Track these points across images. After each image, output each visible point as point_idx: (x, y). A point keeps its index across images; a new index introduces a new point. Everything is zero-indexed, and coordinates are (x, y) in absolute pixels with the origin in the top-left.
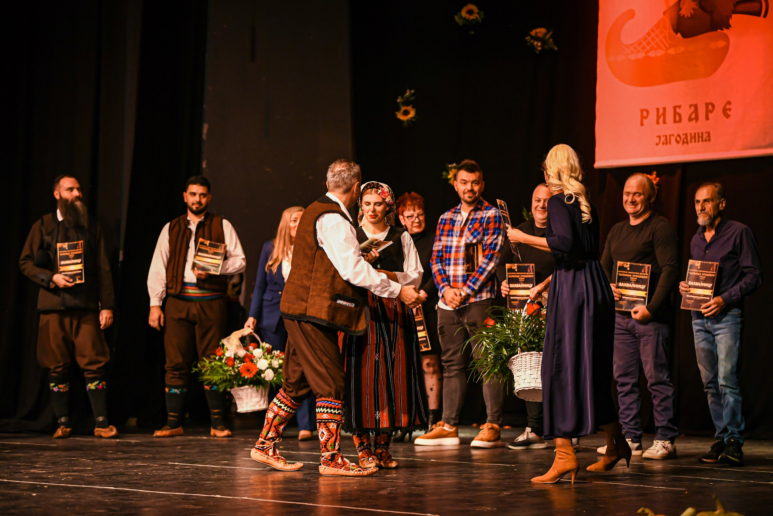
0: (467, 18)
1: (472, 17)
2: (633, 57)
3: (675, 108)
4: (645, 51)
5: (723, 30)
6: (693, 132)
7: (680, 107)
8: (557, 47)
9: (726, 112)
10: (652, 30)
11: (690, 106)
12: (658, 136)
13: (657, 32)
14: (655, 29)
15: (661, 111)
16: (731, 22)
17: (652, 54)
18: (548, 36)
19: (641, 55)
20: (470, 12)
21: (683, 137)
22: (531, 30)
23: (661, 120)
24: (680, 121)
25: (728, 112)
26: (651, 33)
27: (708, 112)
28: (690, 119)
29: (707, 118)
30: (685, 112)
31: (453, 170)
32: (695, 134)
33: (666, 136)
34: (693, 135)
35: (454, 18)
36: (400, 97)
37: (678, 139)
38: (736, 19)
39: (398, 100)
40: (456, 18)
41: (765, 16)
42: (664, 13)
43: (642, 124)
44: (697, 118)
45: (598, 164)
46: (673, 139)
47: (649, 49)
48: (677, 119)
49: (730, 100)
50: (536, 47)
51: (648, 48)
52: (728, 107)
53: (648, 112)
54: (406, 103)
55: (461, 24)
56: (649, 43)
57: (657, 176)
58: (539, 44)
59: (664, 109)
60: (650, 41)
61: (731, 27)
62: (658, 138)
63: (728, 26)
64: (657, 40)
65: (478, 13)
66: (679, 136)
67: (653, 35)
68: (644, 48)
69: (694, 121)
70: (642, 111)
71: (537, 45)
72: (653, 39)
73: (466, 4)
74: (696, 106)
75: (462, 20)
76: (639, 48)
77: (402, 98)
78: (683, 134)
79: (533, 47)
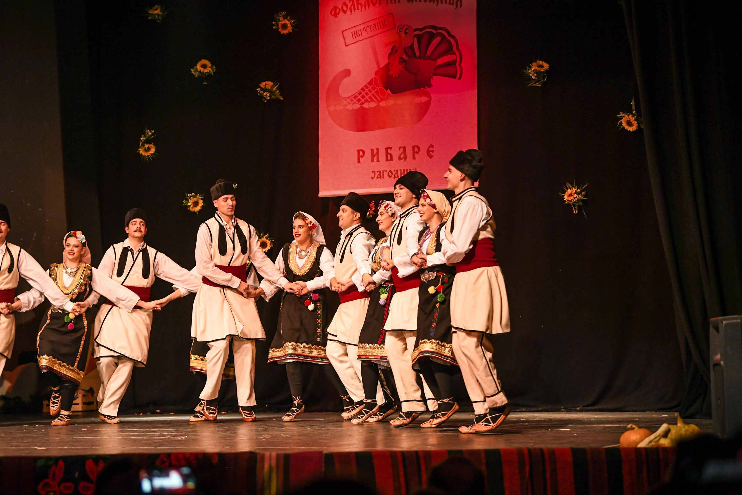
0: (202, 72)
1: (206, 71)
2: (350, 107)
3: (387, 149)
4: (360, 103)
5: (426, 88)
6: (402, 169)
7: (391, 148)
8: (282, 97)
9: (430, 154)
10: (366, 86)
11: (400, 148)
12: (372, 172)
13: (370, 88)
14: (368, 85)
15: (375, 152)
16: (432, 82)
17: (366, 106)
18: (274, 89)
19: (357, 106)
20: (204, 66)
21: (394, 173)
22: (260, 83)
23: (375, 159)
24: (391, 159)
25: (431, 153)
26: (365, 88)
27: (414, 153)
28: (400, 159)
29: (414, 158)
30: (396, 153)
31: (192, 198)
32: (404, 170)
33: (380, 172)
34: (402, 171)
35: (191, 71)
36: (142, 136)
37: (390, 174)
38: (435, 80)
39: (142, 139)
40: (192, 71)
41: (460, 78)
42: (376, 73)
43: (359, 162)
44: (405, 158)
45: (322, 194)
46: (386, 174)
47: (364, 102)
48: (389, 158)
49: (433, 144)
50: (265, 97)
51: (363, 100)
52: (431, 149)
53: (364, 152)
54: (148, 141)
55: (196, 76)
56: (363, 97)
57: (374, 205)
58: (268, 95)
59: (378, 150)
60: (365, 95)
61: (432, 86)
62: (373, 173)
63: (430, 86)
64: (370, 94)
65: (210, 67)
66: (390, 171)
67: (367, 90)
68: (359, 100)
69: (404, 159)
70: (359, 151)
71: (266, 95)
72: (367, 94)
73: (200, 60)
74: (404, 148)
75: (198, 72)
76: (355, 101)
77: (144, 137)
78: (395, 170)
79: (262, 97)
